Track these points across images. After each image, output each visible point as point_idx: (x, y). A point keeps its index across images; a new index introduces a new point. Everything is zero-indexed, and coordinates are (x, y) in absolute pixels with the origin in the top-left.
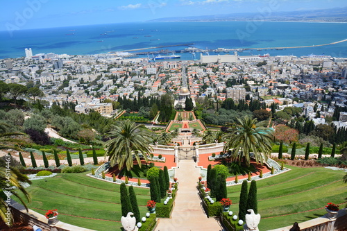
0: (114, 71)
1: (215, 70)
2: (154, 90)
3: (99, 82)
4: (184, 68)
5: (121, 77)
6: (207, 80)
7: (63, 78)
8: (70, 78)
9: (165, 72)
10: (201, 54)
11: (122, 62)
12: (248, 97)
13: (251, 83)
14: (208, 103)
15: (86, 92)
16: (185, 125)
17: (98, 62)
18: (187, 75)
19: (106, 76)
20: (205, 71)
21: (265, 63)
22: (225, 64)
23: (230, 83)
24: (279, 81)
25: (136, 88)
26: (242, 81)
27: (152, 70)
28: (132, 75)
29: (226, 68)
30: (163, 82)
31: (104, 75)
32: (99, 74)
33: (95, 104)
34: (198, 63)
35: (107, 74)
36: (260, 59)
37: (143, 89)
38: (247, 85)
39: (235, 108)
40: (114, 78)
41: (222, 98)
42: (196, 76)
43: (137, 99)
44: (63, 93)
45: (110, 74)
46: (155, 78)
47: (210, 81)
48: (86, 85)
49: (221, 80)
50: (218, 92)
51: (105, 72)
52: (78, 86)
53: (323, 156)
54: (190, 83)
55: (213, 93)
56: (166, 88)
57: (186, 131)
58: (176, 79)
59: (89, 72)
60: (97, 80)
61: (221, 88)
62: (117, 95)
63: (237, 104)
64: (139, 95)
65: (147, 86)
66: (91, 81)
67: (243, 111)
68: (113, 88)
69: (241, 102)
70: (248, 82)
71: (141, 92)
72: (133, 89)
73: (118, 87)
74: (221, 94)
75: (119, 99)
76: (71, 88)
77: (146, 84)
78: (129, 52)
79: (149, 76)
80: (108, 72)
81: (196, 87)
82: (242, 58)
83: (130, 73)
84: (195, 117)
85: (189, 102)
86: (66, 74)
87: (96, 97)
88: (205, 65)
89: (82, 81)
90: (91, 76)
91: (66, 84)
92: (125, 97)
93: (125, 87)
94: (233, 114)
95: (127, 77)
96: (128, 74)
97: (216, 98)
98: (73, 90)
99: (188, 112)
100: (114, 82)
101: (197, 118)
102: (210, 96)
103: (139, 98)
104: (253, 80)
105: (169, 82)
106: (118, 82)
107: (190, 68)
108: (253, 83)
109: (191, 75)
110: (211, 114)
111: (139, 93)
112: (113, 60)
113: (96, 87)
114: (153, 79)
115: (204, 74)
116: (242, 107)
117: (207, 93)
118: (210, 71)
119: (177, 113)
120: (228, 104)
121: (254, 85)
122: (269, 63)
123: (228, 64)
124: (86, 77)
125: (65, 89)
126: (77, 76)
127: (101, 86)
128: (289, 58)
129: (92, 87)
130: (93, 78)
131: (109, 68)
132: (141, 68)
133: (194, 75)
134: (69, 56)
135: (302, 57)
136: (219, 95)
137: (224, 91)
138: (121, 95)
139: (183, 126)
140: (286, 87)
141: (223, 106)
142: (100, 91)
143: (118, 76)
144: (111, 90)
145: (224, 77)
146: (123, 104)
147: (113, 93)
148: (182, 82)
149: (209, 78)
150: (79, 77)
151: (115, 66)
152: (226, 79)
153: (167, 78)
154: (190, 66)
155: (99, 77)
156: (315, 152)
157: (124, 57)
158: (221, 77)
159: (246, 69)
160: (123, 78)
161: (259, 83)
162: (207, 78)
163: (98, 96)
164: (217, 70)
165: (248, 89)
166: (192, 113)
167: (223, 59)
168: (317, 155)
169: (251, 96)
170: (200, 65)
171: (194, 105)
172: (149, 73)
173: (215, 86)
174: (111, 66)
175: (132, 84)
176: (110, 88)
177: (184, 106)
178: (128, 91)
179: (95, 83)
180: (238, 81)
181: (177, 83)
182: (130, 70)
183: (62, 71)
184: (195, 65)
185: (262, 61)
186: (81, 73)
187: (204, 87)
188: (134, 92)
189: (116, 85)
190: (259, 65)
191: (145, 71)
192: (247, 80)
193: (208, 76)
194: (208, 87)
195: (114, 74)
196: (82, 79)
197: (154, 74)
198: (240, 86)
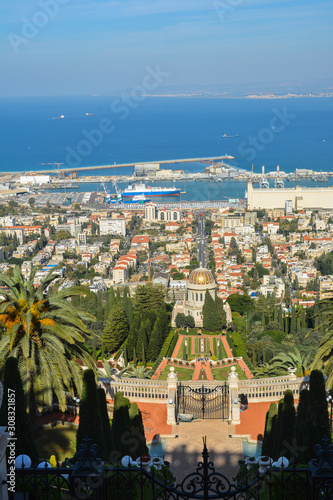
1: (289, 228)
4: (202, 222)
5: (26, 240)
6: (264, 254)
9: (149, 231)
10: (250, 186)
11: (32, 202)
16: (203, 373)
18: (209, 241)
20: (258, 228)
22: (316, 212)
25: (68, 272)
27: (114, 224)
28: (60, 236)
29: (318, 222)
30: (142, 257)
34: (239, 210)
37: (88, 274)
40: (9, 243)
42: (233, 244)
46: (121, 246)
47: (274, 255)
49: (302, 256)
50: (295, 286)
54: (218, 262)
55: (282, 287)
58: (178, 250)
61: (303, 279)
65: (97, 267)
74: (305, 294)
77: (95, 261)
78: (51, 175)
79: (106, 240)
81: (232, 272)
83: (52, 230)
84: (229, 350)
85: (212, 306)
88: (261, 214)
96: (47, 233)
97: (287, 300)
99: (210, 338)
100: (8, 252)
101: (235, 355)
102: (272, 297)
105: (161, 258)
106: (18, 254)
109: (221, 241)
114: (115, 249)
115: (257, 239)
117: (264, 290)
118: (272, 229)
119: (181, 339)
123: (321, 213)
132: (84, 219)
133: (228, 239)
136: (299, 296)
137: (313, 286)
139: (197, 373)
143: (20, 236)
145: (313, 246)
149: (271, 249)
151: (11, 212)
152: (316, 253)
153: (155, 246)
158: (305, 247)
160: (32, 245)
162: (265, 249)
164: (293, 229)
166: (222, 339)
167: (310, 198)
171: (229, 318)
172: (105, 228)
173: (283, 271)
175: (57, 260)
177: (199, 321)
181: (181, 262)
182: (54, 222)
187: (259, 273)
189: (12, 261)
191: (96, 228)
193: (267, 242)
194: (267, 272)
195: (8, 232)
197: (120, 237)
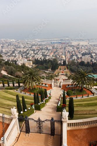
0: (34, 47)
1: (78, 48)
2: (50, 56)
3: (27, 52)
4: (64, 47)
6: (73, 53)
8: (15, 50)
9: (55, 49)
11: (37, 44)
12: (91, 61)
13: (93, 54)
14: (73, 63)
15: (22, 56)
17: (27, 44)
18: (65, 50)
19: (30, 50)
20: (73, 48)
22: (82, 45)
23: (84, 54)
25: (43, 55)
26: (90, 54)
28: (42, 49)
29: (83, 47)
30: (54, 53)
31: (29, 49)
32: (28, 49)
33: (25, 61)
35: (31, 49)
37: (46, 56)
38: (92, 55)
39: (85, 65)
41: (79, 61)
43: (43, 60)
44: (12, 56)
48: (22, 53)
49: (80, 53)
51: (30, 48)
52: (19, 53)
54: (66, 54)
55: (76, 58)
56: (56, 56)
57: (62, 75)
58: (60, 51)
59: (24, 48)
60: (26, 51)
61: (80, 56)
62: (34, 58)
63: (86, 63)
65: (47, 54)
66: (24, 51)
67: (89, 67)
69: (88, 63)
70: (92, 54)
72: (41, 56)
73: (35, 55)
74: (80, 59)
77: (47, 53)
79: (49, 50)
81: (68, 55)
82: (90, 43)
84: (67, 68)
86: (14, 48)
88: (73, 46)
89: (20, 51)
90: (24, 49)
91: (13, 52)
93: (38, 55)
94: (84, 68)
95: (39, 50)
97: (77, 61)
98: (16, 55)
99: (64, 67)
100: (34, 52)
102: (74, 60)
104: (95, 53)
105: (57, 53)
106: (35, 52)
108: (94, 54)
109: (67, 50)
110: (73, 67)
111: (44, 57)
112: (34, 43)
114: (50, 52)
115: (73, 50)
116: (88, 65)
117: (73, 58)
118: (75, 48)
119: (59, 66)
120: (82, 63)
121: (95, 55)
124: (22, 50)
125: (13, 54)
126: (18, 49)
129: (25, 54)
131: (32, 46)
132: (45, 47)
133: (68, 50)
134: (15, 40)
136: (79, 59)
137: (81, 58)
138: (36, 58)
139: (61, 72)
141: (80, 64)
142: (28, 56)
143: (36, 49)
145: (81, 51)
148: (62, 53)
149: (75, 52)
152: (82, 52)
153: (56, 51)
154: (66, 46)
155: (27, 50)
158: (80, 51)
159: (92, 48)
160: (37, 51)
163: (27, 58)
165: (92, 57)
167: (82, 43)
169: (93, 60)
170: (71, 46)
171: (67, 63)
172: (49, 48)
173: (77, 55)
174: (32, 45)
175: (41, 53)
176: (32, 55)
177: (62, 64)
178: (39, 57)
179: (26, 52)
180: (88, 53)
181: (60, 54)
182: (41, 47)
183: (12, 47)
184: (69, 46)
186: (20, 48)
187: (73, 55)
189: (34, 53)
191: (47, 48)
192: (92, 53)
193: (74, 51)
195: (34, 49)
196: (20, 50)
197: (51, 50)
198: (88, 56)
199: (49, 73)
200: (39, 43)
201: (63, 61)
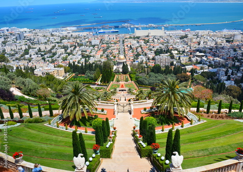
0: (65, 42)
1: (146, 42)
2: (97, 57)
3: (54, 51)
4: (121, 40)
5: (71, 47)
6: (139, 50)
7: (24, 48)
8: (30, 48)
9: (106, 43)
10: (135, 29)
11: (72, 35)
12: (172, 64)
13: (175, 52)
14: (141, 68)
15: (43, 59)
16: (122, 85)
17: (52, 35)
18: (124, 46)
19: (59, 46)
20: (138, 42)
21: (186, 36)
22: (154, 37)
23: (158, 52)
24: (197, 50)
25: (83, 56)
26: (168, 51)
27: (96, 42)
28: (80, 45)
29: (155, 40)
30: (104, 51)
31: (57, 45)
32: (54, 45)
33: (50, 68)
34: (132, 36)
35: (60, 44)
36: (182, 33)
37: (89, 57)
38: (172, 54)
39: (162, 72)
40: (66, 48)
41: (152, 64)
42: (131, 47)
43: (84, 64)
44: (25, 59)
45: (62, 45)
46: (98, 48)
47: (142, 50)
48: (43, 53)
49: (151, 50)
50: (149, 59)
51: (58, 43)
52: (37, 54)
53: (233, 111)
54: (126, 52)
55: (145, 60)
56: (107, 56)
57: (122, 90)
58: (114, 49)
59: (45, 43)
60: (52, 49)
61: (151, 56)
62: (67, 62)
63: (163, 69)
64: (86, 61)
65: (92, 54)
66: (47, 50)
67: (168, 75)
68: (64, 55)
69: (167, 67)
70: (173, 52)
71: (87, 59)
72: (80, 57)
73: (69, 55)
74: (151, 61)
75: (70, 64)
76: (31, 56)
77: (91, 52)
78: (77, 27)
79: (94, 46)
80: (61, 43)
81: (130, 54)
82: (168, 33)
83: (78, 44)
84: (130, 79)
85: (125, 67)
86: (26, 44)
87: (51, 63)
88: (138, 38)
89: (40, 50)
90: (47, 46)
91: (26, 52)
92: (74, 63)
93: (74, 55)
94: (161, 77)
95: (76, 47)
96: (77, 45)
97: (146, 64)
98: (32, 57)
99: (124, 75)
100: (66, 51)
101: (131, 80)
102: (142, 62)
103: (85, 64)
104: (177, 50)
105: (110, 51)
106: (69, 51)
107: (126, 40)
108: (176, 52)
109: (127, 46)
110: (143, 76)
111: (86, 60)
112: (65, 33)
113: (51, 55)
114: (96, 49)
115: (138, 45)
116: (167, 71)
117: (139, 60)
118: (142, 42)
119: (116, 76)
120: (157, 69)
121: (177, 54)
122: (190, 36)
123: (156, 37)
124: (43, 47)
125: (26, 56)
127: (54, 54)
128: (206, 32)
129: (48, 55)
130: (49, 47)
131: (61, 40)
132: (87, 40)
133: (129, 46)
134: (28, 30)
135: (217, 32)
136: (149, 62)
137: (153, 59)
138: (71, 62)
139: (121, 86)
140: (203, 56)
141: (153, 71)
142: (54, 58)
143: (69, 46)
144: (63, 57)
145: (153, 47)
146: (73, 68)
147: (65, 59)
148: (119, 51)
149: (142, 48)
150: (37, 47)
151: (66, 39)
152: (155, 49)
153: (108, 48)
154: (126, 38)
155: (53, 47)
156: (226, 108)
157: (74, 31)
158: (151, 47)
159: (171, 41)
160: (72, 48)
161: (181, 53)
162: (140, 48)
163: (53, 62)
164: (148, 42)
165: (172, 57)
166: (128, 76)
167: (153, 33)
168: (228, 110)
169: (175, 63)
170: (134, 38)
171: (130, 69)
172: (93, 44)
173: (146, 55)
174: (63, 38)
175: (80, 53)
176: (62, 56)
177: (121, 70)
178: (76, 58)
179: (50, 51)
180: (164, 51)
181: (116, 52)
182: (78, 41)
183: (23, 42)
184: (130, 38)
185: (184, 35)
186: (39, 44)
187: (138, 55)
188: (81, 59)
189: (67, 53)
190: (182, 38)
191: (90, 42)
192: (171, 50)
193: (140, 46)
194: (140, 55)
195: (65, 45)
196: (40, 48)
197: (98, 45)
198: (166, 54)
199: (98, 89)
200: (74, 34)
201: (121, 66)
